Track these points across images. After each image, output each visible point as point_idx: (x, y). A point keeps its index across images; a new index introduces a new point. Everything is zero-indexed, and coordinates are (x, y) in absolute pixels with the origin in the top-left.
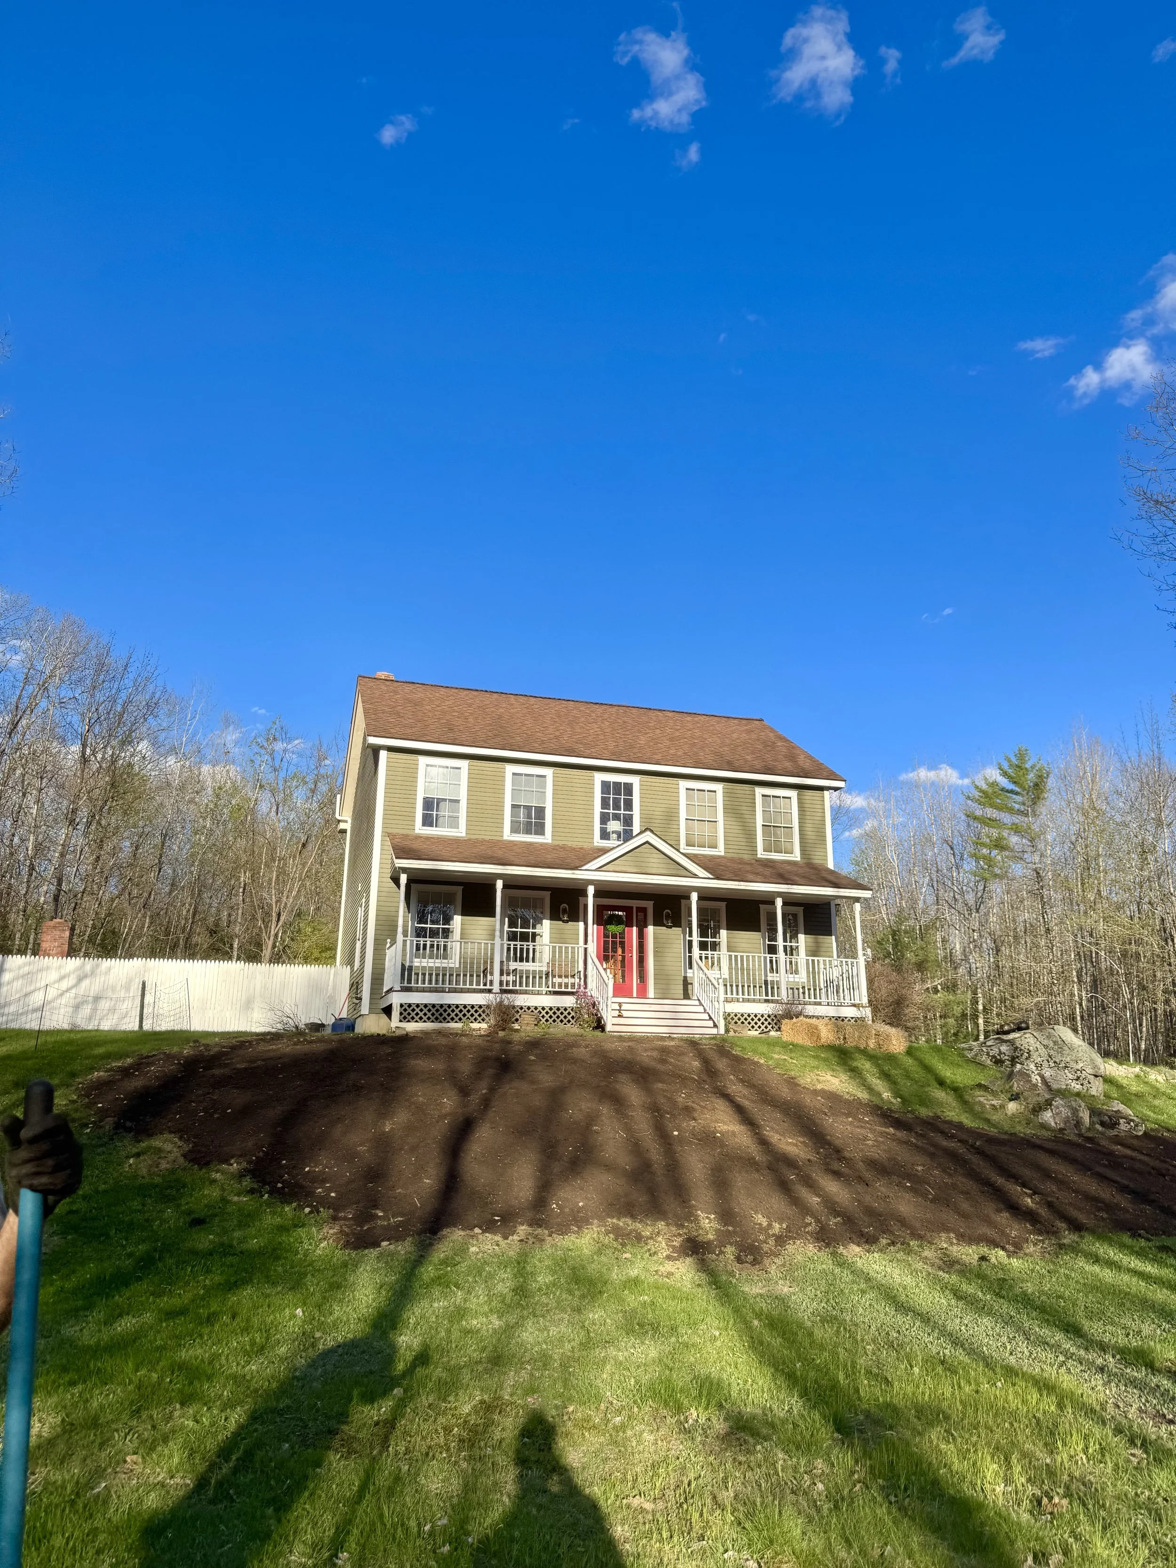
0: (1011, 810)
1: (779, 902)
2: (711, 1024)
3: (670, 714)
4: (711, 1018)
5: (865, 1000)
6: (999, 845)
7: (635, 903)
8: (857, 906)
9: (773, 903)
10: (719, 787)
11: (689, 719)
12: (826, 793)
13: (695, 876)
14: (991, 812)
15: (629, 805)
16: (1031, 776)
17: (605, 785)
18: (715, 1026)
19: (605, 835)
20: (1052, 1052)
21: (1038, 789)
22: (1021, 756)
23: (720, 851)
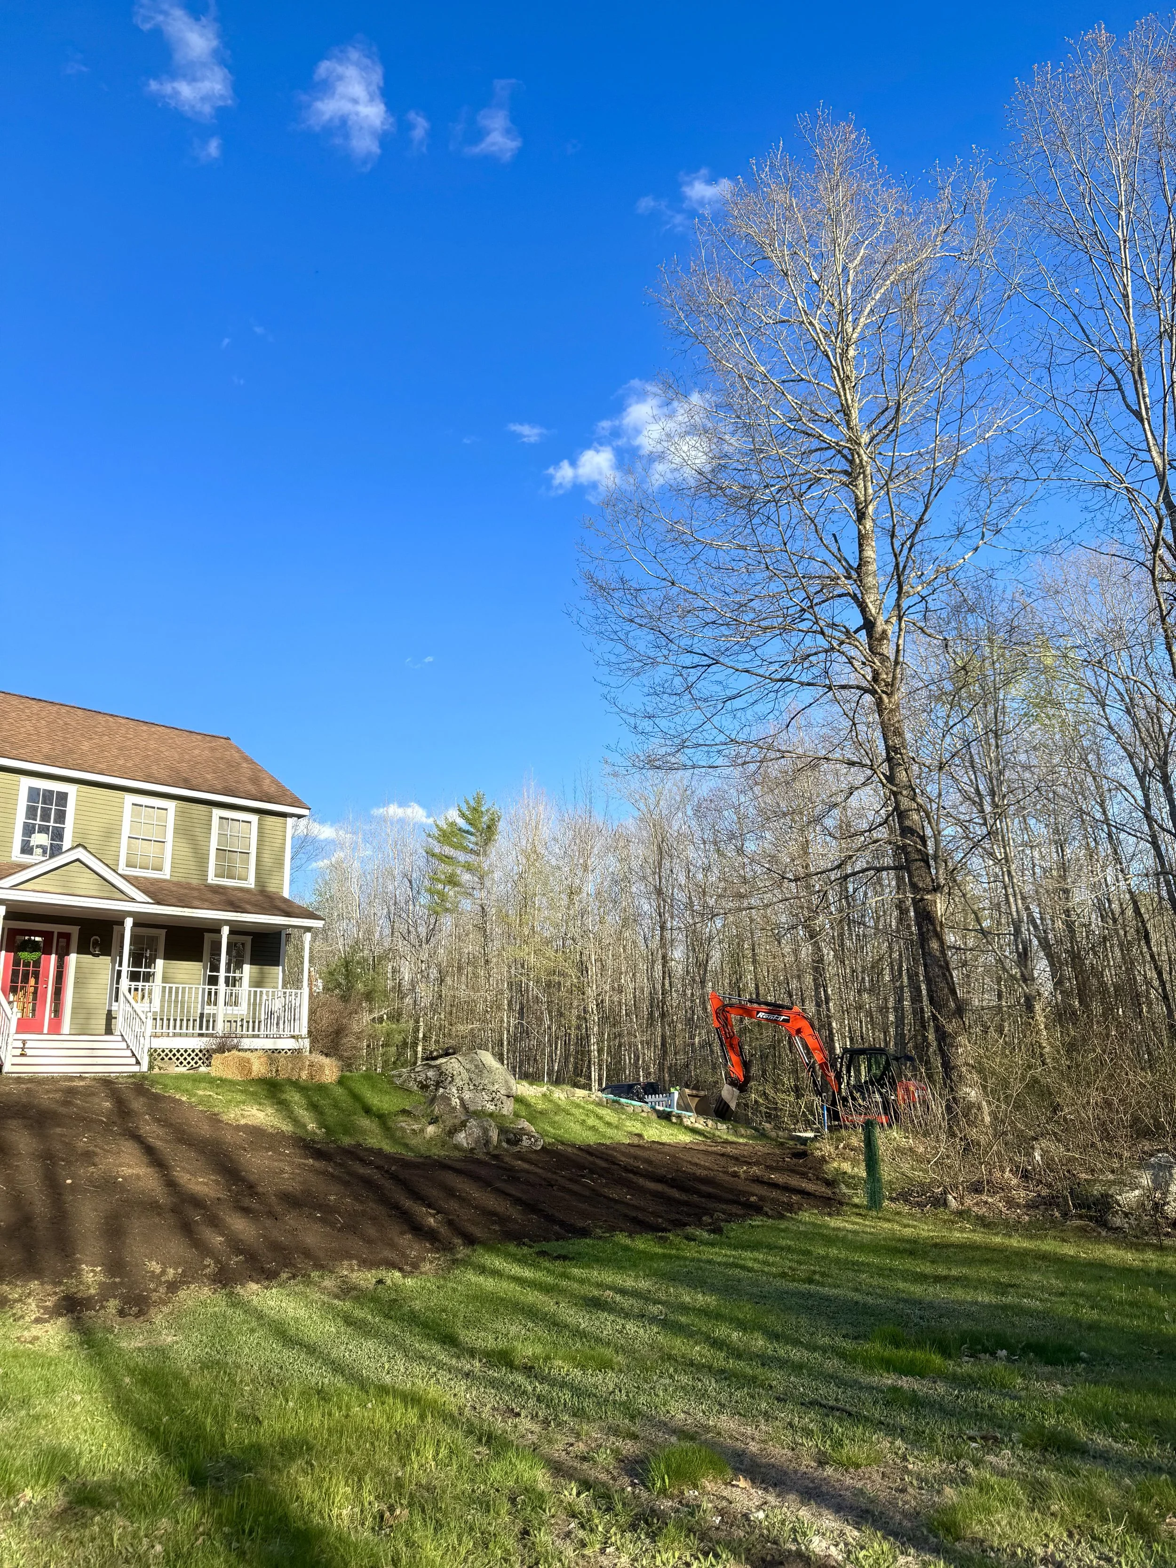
0: (465, 849)
1: (225, 931)
2: (133, 1061)
3: (123, 721)
4: (134, 1055)
5: (304, 1032)
6: (452, 881)
7: (56, 928)
8: (308, 936)
9: (219, 931)
10: (171, 805)
11: (145, 728)
12: (290, 821)
13: (133, 900)
14: (448, 850)
15: (61, 816)
16: (485, 819)
17: (33, 793)
18: (138, 1063)
19: (27, 849)
20: (473, 1076)
21: (490, 829)
22: (479, 800)
23: (166, 874)
